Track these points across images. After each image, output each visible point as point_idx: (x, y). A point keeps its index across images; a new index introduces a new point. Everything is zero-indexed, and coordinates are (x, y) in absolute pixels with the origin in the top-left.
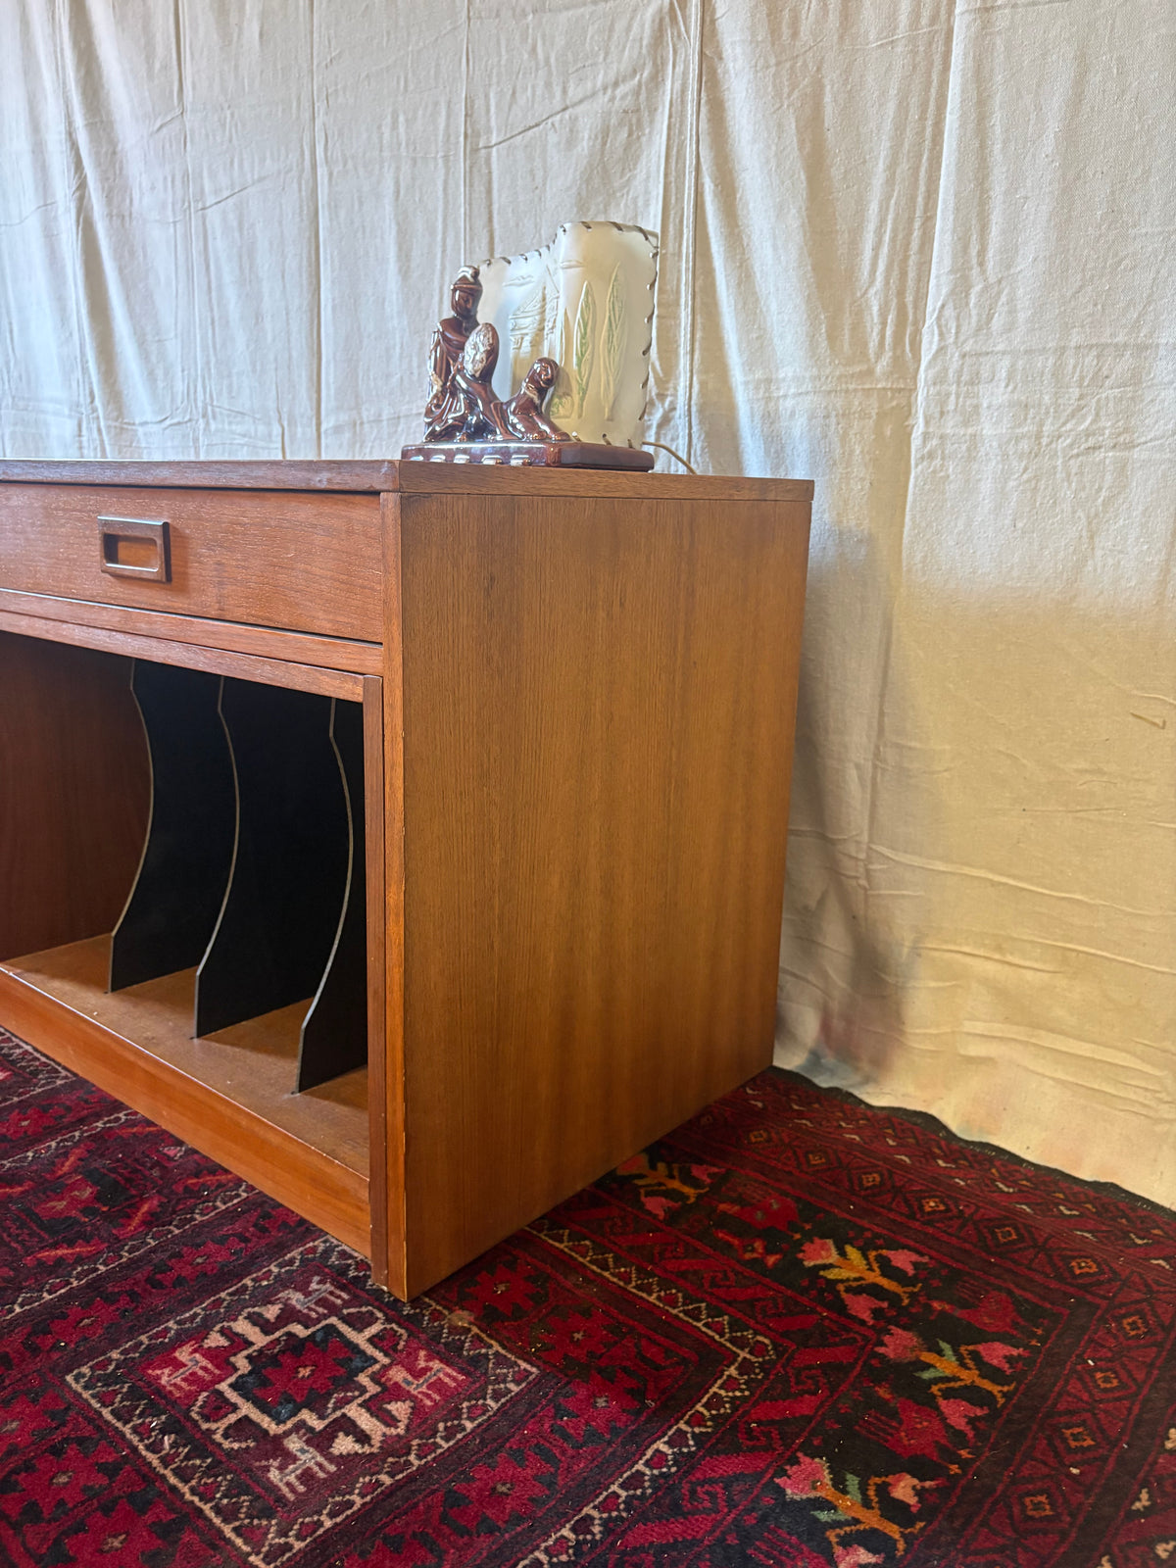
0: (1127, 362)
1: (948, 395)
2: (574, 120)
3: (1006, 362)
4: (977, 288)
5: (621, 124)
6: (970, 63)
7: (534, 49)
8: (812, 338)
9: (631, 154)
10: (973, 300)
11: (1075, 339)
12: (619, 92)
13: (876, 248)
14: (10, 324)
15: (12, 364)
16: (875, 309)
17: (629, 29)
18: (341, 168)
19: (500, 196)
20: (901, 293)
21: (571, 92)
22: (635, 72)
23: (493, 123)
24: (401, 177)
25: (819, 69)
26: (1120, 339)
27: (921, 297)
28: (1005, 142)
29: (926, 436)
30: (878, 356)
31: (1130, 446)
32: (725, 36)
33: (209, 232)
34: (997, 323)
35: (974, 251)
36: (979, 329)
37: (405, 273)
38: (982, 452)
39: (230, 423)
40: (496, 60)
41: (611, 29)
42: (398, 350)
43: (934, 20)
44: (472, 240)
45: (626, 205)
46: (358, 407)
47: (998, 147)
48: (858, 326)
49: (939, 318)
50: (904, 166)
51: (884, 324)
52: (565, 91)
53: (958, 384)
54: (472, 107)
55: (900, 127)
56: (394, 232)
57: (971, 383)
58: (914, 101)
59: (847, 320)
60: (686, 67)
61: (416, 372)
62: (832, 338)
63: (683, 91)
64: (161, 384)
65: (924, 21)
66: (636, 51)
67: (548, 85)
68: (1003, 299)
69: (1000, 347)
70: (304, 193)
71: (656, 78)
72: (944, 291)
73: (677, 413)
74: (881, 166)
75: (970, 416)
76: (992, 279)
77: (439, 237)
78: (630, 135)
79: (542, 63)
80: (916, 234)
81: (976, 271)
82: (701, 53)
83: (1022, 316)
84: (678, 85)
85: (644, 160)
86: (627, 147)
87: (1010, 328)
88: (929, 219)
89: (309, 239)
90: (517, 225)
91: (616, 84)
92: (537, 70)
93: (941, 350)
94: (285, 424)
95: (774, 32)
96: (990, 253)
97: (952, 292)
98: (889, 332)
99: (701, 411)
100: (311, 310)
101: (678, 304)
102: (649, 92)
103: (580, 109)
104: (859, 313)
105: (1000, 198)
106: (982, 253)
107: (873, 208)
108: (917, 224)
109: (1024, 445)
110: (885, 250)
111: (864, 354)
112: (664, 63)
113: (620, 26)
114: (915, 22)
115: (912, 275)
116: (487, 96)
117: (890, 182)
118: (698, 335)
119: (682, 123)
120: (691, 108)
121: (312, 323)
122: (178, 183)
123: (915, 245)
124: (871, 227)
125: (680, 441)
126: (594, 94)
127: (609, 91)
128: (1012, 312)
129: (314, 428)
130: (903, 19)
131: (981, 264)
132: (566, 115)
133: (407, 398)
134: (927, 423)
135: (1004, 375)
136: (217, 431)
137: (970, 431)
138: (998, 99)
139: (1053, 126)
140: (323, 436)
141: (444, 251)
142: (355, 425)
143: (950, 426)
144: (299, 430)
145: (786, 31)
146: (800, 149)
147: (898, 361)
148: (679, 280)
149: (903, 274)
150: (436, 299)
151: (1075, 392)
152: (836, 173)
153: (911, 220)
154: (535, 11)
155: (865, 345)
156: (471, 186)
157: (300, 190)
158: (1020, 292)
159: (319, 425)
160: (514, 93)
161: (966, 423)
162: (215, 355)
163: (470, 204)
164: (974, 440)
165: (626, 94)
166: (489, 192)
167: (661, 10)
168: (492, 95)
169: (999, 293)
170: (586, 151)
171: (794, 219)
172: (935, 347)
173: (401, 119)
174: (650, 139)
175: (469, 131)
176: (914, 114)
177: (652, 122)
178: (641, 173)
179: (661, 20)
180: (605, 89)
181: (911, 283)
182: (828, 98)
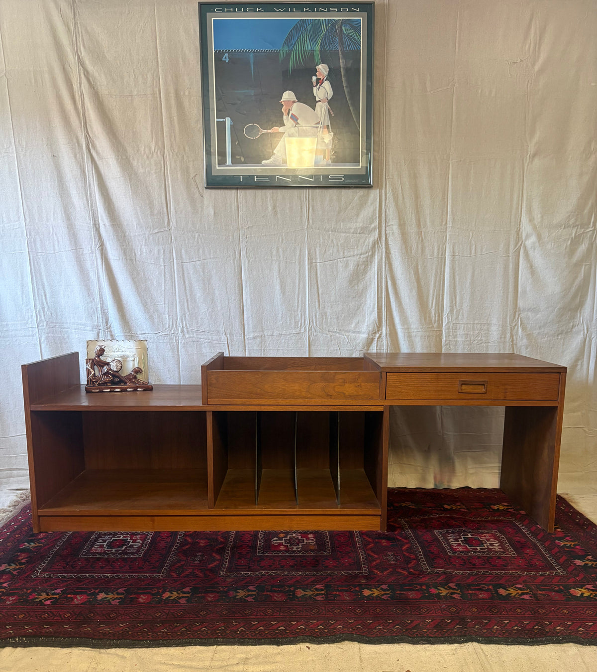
0: (486, 327)
1: (450, 332)
2: (347, 261)
3: (463, 325)
4: (455, 310)
5: (362, 264)
6: (451, 265)
7: (332, 240)
8: (421, 319)
9: (365, 272)
10: (454, 313)
11: (476, 322)
12: (362, 256)
13: (433, 300)
14: (45, 292)
15: (46, 309)
16: (433, 313)
17: (364, 242)
18: (253, 259)
19: (320, 276)
20: (438, 310)
21: (346, 254)
22: (367, 253)
23: (318, 257)
24: (281, 266)
25: (417, 261)
26: (485, 322)
27: (442, 311)
28: (459, 282)
29: (446, 340)
30: (435, 323)
31: (488, 343)
32: (392, 249)
33: (185, 271)
34: (460, 317)
35: (454, 303)
36: (456, 319)
37: (283, 292)
38: (458, 344)
39: (197, 335)
40: (318, 241)
41: (359, 241)
42: (280, 315)
43: (442, 255)
44: (311, 287)
45: (364, 284)
46: (263, 331)
47: (457, 283)
48: (430, 317)
49: (447, 316)
50: (437, 284)
51: (435, 316)
52: (344, 253)
53: (452, 329)
54: (310, 250)
55: (436, 275)
56: (278, 281)
57: (455, 329)
58: (439, 271)
59: (427, 315)
60: (382, 254)
61: (288, 321)
62: (425, 319)
63: (381, 259)
64: (156, 321)
65: (440, 255)
66: (367, 248)
67: (338, 251)
68: (461, 313)
69: (461, 322)
70: (236, 265)
71: (373, 255)
72: (448, 310)
73: (383, 335)
74: (432, 283)
75: (456, 336)
76: (458, 309)
77: (297, 285)
78: (365, 267)
79: (335, 244)
80: (441, 298)
81: (455, 307)
82: (386, 252)
83: (465, 317)
84: (379, 258)
85: (369, 273)
86: (364, 269)
87: (462, 319)
88: (443, 295)
89: (239, 278)
90: (327, 284)
91: (361, 255)
92: (334, 247)
93: (448, 322)
94: (228, 336)
95: (407, 251)
96: (457, 303)
97: (450, 311)
98: (436, 318)
99: (390, 335)
100: (240, 301)
101: (382, 309)
102: (371, 258)
103: (349, 258)
104: (430, 313)
105: (459, 293)
106: (456, 303)
107: (431, 291)
108: (441, 296)
109: (468, 342)
110: (435, 300)
111: (431, 323)
112: (375, 252)
113: (361, 241)
114: (438, 255)
115: (440, 306)
116: (315, 249)
117: (435, 286)
118: (388, 317)
119: (381, 266)
120: (383, 264)
121: (240, 305)
122: (167, 253)
123: (440, 300)
124: (431, 295)
125: (384, 341)
126: (354, 256)
127: (359, 256)
128: (463, 315)
129: (243, 337)
130: (436, 253)
131: (456, 305)
132: (345, 259)
133: (285, 329)
134: (446, 337)
135: (462, 328)
136: (189, 337)
137: (456, 339)
138: (457, 273)
139: (469, 281)
140: (246, 340)
141: (299, 288)
142: (262, 336)
143: (451, 338)
144: (235, 337)
145: (409, 252)
146: (415, 278)
147: (439, 324)
148: (382, 303)
149: (439, 306)
150: (296, 301)
151: (477, 332)
152: (423, 283)
153: (439, 295)
154: (332, 231)
155: (432, 321)
156: (310, 272)
157: (234, 264)
158: (464, 312)
159: (244, 336)
160: (325, 250)
161: (454, 338)
162: (189, 311)
163: (310, 277)
164: (456, 341)
165: (364, 258)
166: (317, 275)
167: (375, 239)
168: (317, 249)
169: (460, 312)
170: (352, 269)
171: (414, 292)
172: (447, 322)
173: (280, 250)
174: (370, 268)
175: (309, 258)
176: (439, 273)
177: (371, 265)
178: (368, 276)
179: (375, 242)
180: (357, 255)
181: (440, 308)
182: (419, 267)
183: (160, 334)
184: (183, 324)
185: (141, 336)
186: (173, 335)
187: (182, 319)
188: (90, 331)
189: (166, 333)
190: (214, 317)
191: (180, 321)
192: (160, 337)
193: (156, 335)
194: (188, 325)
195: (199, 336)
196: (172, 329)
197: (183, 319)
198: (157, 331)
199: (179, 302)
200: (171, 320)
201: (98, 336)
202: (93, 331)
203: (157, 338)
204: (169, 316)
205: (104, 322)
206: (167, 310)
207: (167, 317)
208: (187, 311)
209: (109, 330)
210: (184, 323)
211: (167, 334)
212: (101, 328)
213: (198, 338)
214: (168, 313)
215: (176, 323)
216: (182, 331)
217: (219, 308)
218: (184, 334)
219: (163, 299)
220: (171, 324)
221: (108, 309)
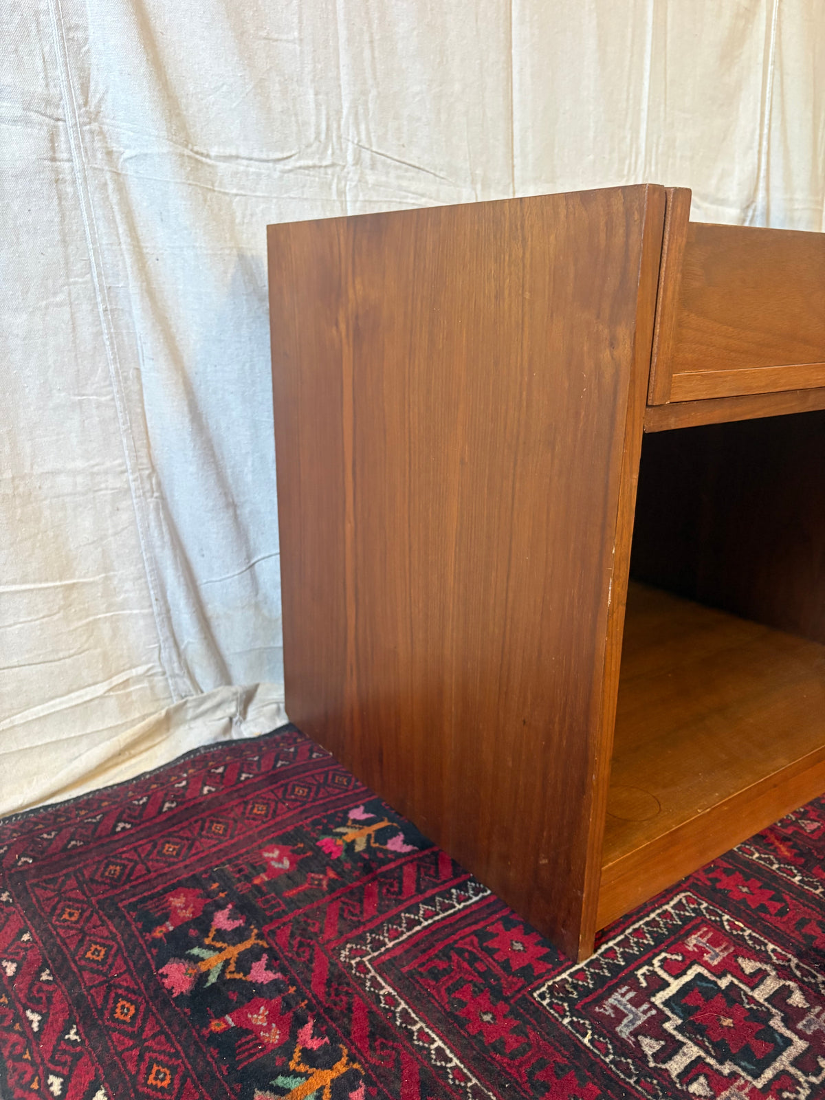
183: (291, 164)
184: (359, 133)
185: (222, 166)
186: (330, 171)
187: (356, 114)
188: (15, 121)
189: (310, 163)
190: (443, 117)
191: (351, 121)
192: (291, 175)
193: (280, 166)
194: (374, 140)
195: (405, 183)
196: (326, 149)
197: (361, 111)
198: (282, 150)
199: (349, 41)
200: (324, 112)
201: (53, 149)
202: (27, 122)
203: (281, 178)
204: (316, 94)
205: (76, 84)
206: (309, 68)
207: (311, 97)
208: (370, 82)
209: (95, 126)
210: (363, 127)
211: (314, 167)
212: (65, 111)
213: (400, 188)
214: (313, 81)
215: (339, 127)
216: (358, 161)
217: (457, 87)
218: (362, 173)
219: (296, 20)
220: (324, 126)
221: (86, 29)
